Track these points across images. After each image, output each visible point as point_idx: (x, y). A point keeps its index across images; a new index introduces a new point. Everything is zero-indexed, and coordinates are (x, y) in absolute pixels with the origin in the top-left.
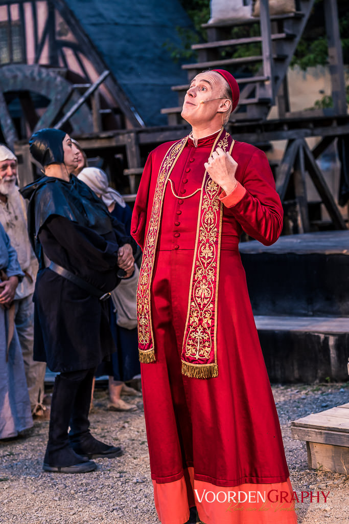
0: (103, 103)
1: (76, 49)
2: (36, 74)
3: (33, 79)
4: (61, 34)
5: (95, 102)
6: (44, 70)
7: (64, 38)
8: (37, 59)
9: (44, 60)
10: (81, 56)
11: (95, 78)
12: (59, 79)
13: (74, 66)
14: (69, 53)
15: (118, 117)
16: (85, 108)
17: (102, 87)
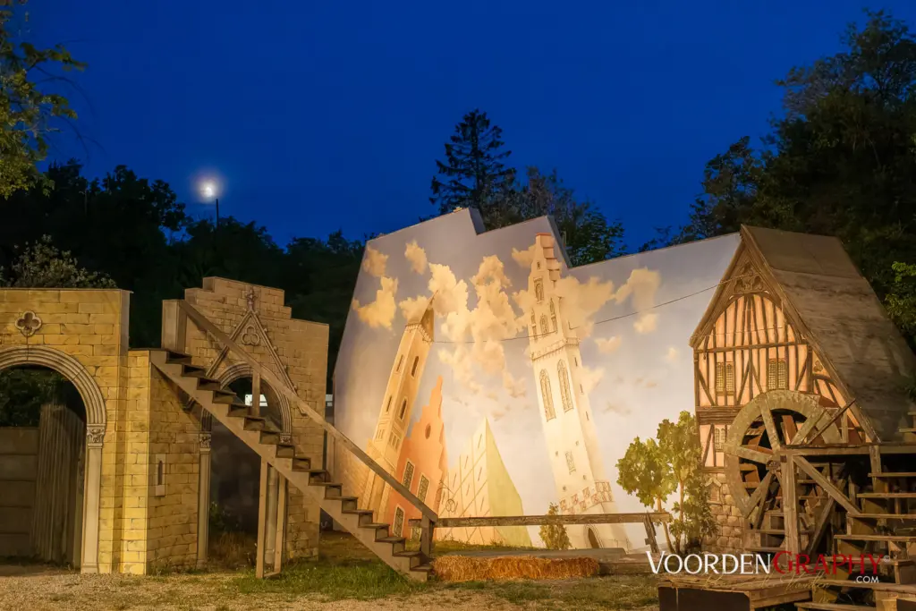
0: (850, 423)
1: (827, 380)
2: (796, 398)
3: (794, 401)
4: (816, 370)
5: (844, 421)
6: (803, 396)
7: (818, 372)
8: (797, 388)
9: (803, 387)
10: (831, 386)
11: (842, 403)
12: (814, 402)
13: (826, 393)
14: (822, 384)
15: (860, 433)
16: (834, 425)
17: (848, 412)
